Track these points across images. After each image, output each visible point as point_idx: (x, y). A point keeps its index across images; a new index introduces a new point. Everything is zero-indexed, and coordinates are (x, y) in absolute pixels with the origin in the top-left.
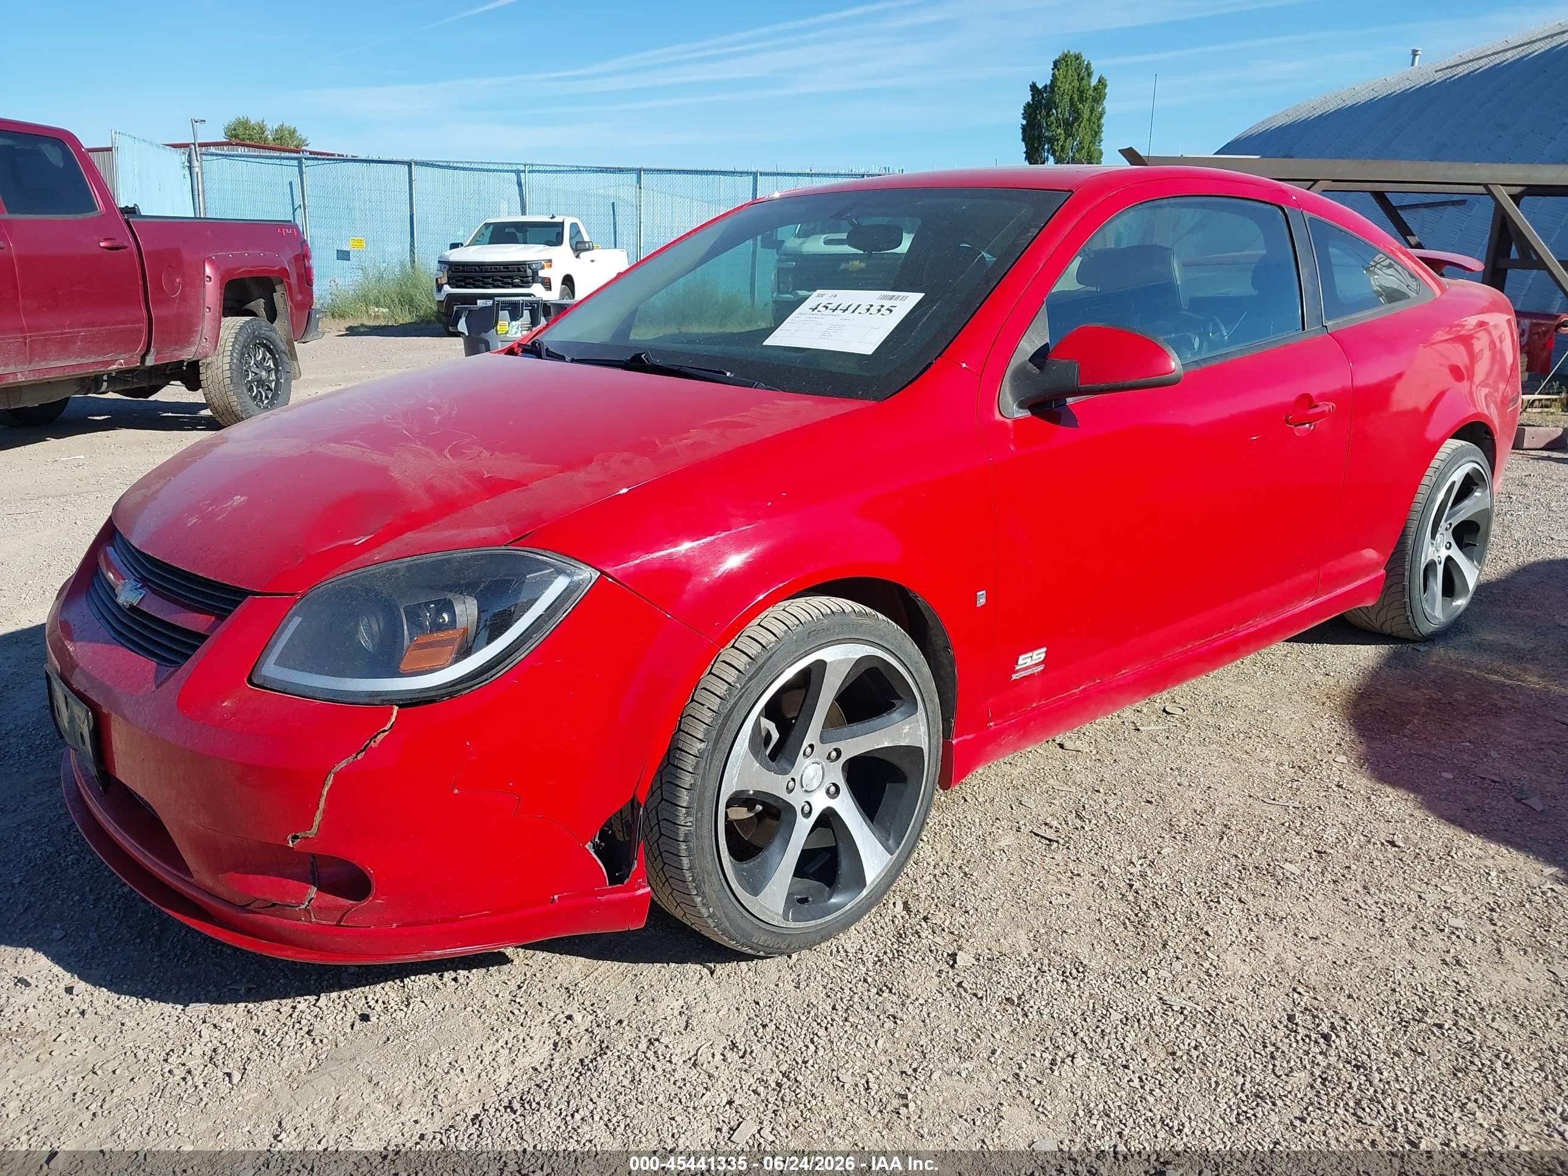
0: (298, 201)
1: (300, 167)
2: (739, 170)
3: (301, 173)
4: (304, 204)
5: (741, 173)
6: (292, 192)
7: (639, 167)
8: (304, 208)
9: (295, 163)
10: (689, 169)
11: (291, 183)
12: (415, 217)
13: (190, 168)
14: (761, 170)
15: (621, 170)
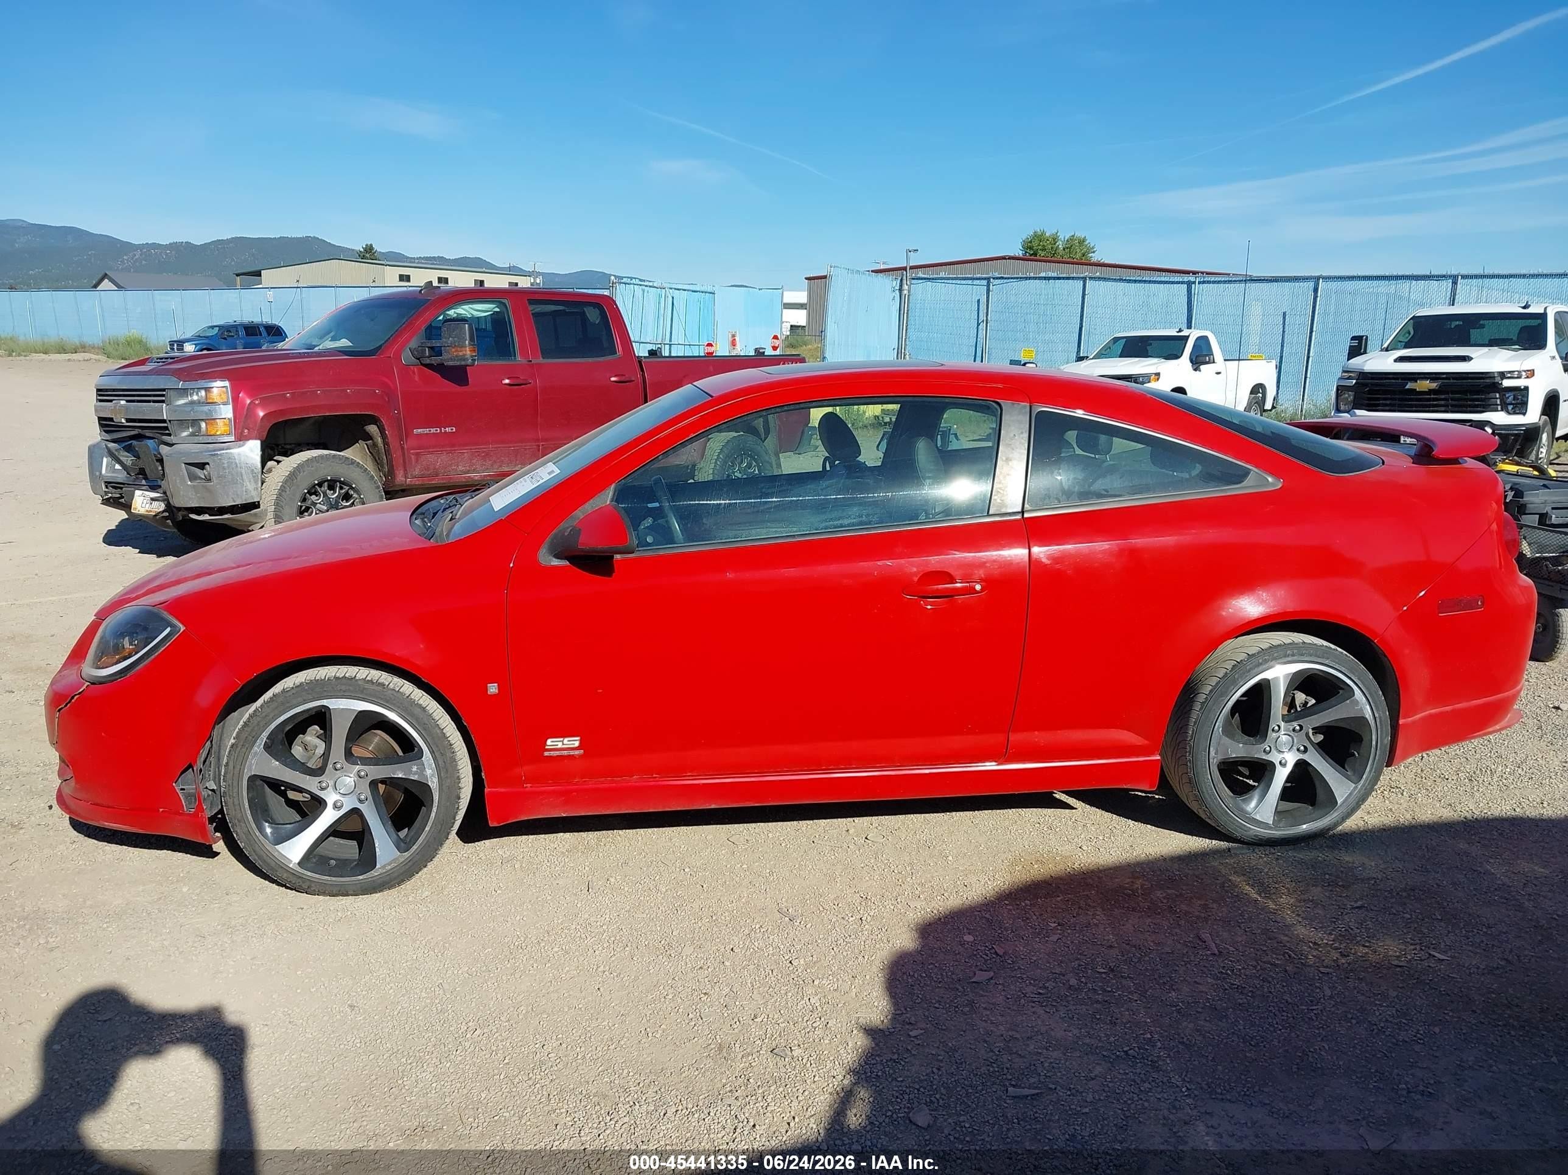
0: (982, 317)
1: (988, 286)
2: (1436, 273)
3: (988, 291)
4: (987, 320)
5: (1438, 276)
6: (978, 309)
7: (1317, 274)
8: (987, 323)
9: (985, 282)
10: (1375, 274)
11: (979, 301)
12: (1084, 328)
13: (901, 290)
14: (1464, 272)
15: (1296, 279)
